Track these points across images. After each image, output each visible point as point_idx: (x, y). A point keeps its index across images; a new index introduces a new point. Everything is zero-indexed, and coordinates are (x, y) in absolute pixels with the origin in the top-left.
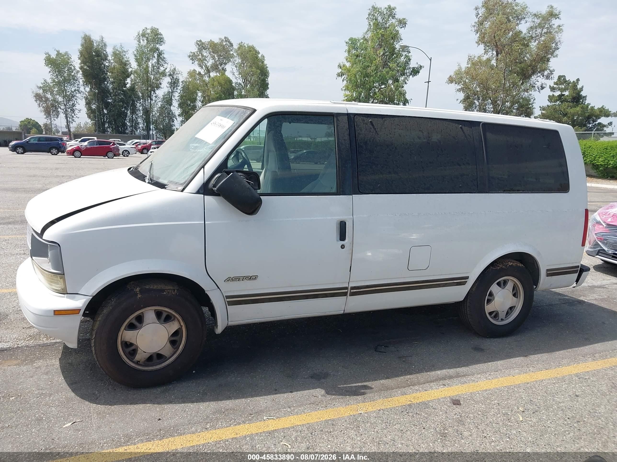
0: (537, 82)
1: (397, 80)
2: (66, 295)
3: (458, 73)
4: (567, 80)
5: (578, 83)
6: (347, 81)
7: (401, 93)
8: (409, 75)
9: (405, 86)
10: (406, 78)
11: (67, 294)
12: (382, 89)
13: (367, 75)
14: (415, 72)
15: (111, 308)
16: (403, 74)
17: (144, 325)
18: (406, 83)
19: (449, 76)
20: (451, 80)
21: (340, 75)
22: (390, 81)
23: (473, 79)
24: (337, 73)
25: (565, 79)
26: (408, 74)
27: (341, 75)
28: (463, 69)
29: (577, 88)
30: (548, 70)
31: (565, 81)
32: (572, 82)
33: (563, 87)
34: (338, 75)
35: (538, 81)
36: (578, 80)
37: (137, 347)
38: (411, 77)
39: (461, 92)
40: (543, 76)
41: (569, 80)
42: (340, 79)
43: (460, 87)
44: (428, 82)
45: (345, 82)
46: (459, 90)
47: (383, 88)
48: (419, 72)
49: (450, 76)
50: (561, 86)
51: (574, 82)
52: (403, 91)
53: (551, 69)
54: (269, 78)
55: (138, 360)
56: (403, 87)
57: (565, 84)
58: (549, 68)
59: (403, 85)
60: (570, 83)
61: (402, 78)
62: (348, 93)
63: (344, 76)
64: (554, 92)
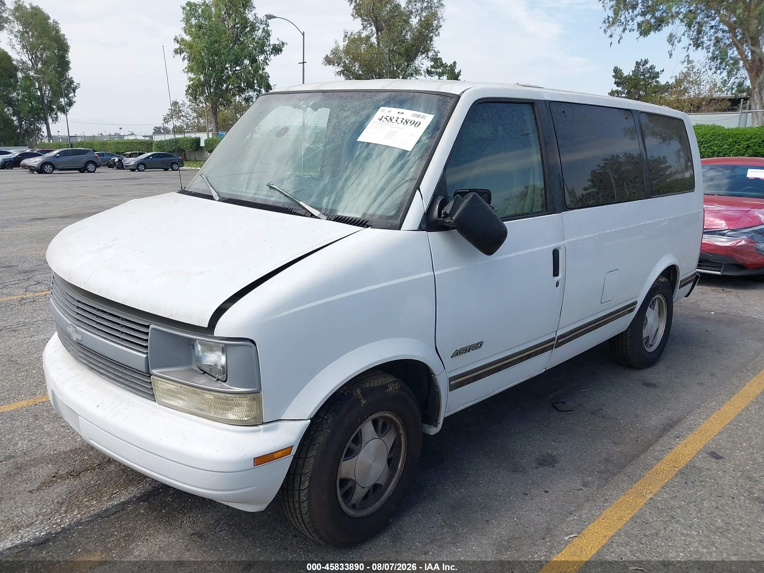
0: (421, 66)
1: (254, 61)
2: (261, 427)
3: (335, 52)
4: (444, 63)
5: (455, 66)
6: (189, 60)
7: (262, 77)
8: (270, 54)
9: (266, 67)
10: (266, 59)
11: (263, 423)
12: (236, 72)
13: (217, 53)
14: (277, 50)
15: (329, 432)
16: (262, 52)
17: (363, 445)
18: (267, 64)
19: (324, 56)
20: (329, 61)
21: (178, 52)
22: (246, 61)
23: (354, 59)
24: (174, 50)
25: (441, 62)
26: (268, 53)
27: (180, 53)
28: (341, 48)
29: (455, 73)
30: (432, 51)
31: (442, 65)
32: (449, 65)
33: (441, 70)
34: (176, 52)
35: (423, 64)
36: (455, 63)
37: (355, 482)
38: (272, 56)
39: (342, 75)
40: (428, 58)
41: (446, 63)
42: (179, 57)
43: (340, 70)
44: (303, 63)
45: (186, 61)
46: (339, 73)
47: (238, 70)
48: (281, 51)
49: (327, 56)
50: (438, 70)
51: (451, 65)
52: (265, 74)
53: (436, 50)
54: (69, 54)
55: (354, 503)
56: (264, 69)
57: (442, 68)
58: (434, 49)
59: (264, 67)
60: (447, 66)
61: (261, 58)
62: (192, 76)
63: (184, 53)
64: (432, 76)
